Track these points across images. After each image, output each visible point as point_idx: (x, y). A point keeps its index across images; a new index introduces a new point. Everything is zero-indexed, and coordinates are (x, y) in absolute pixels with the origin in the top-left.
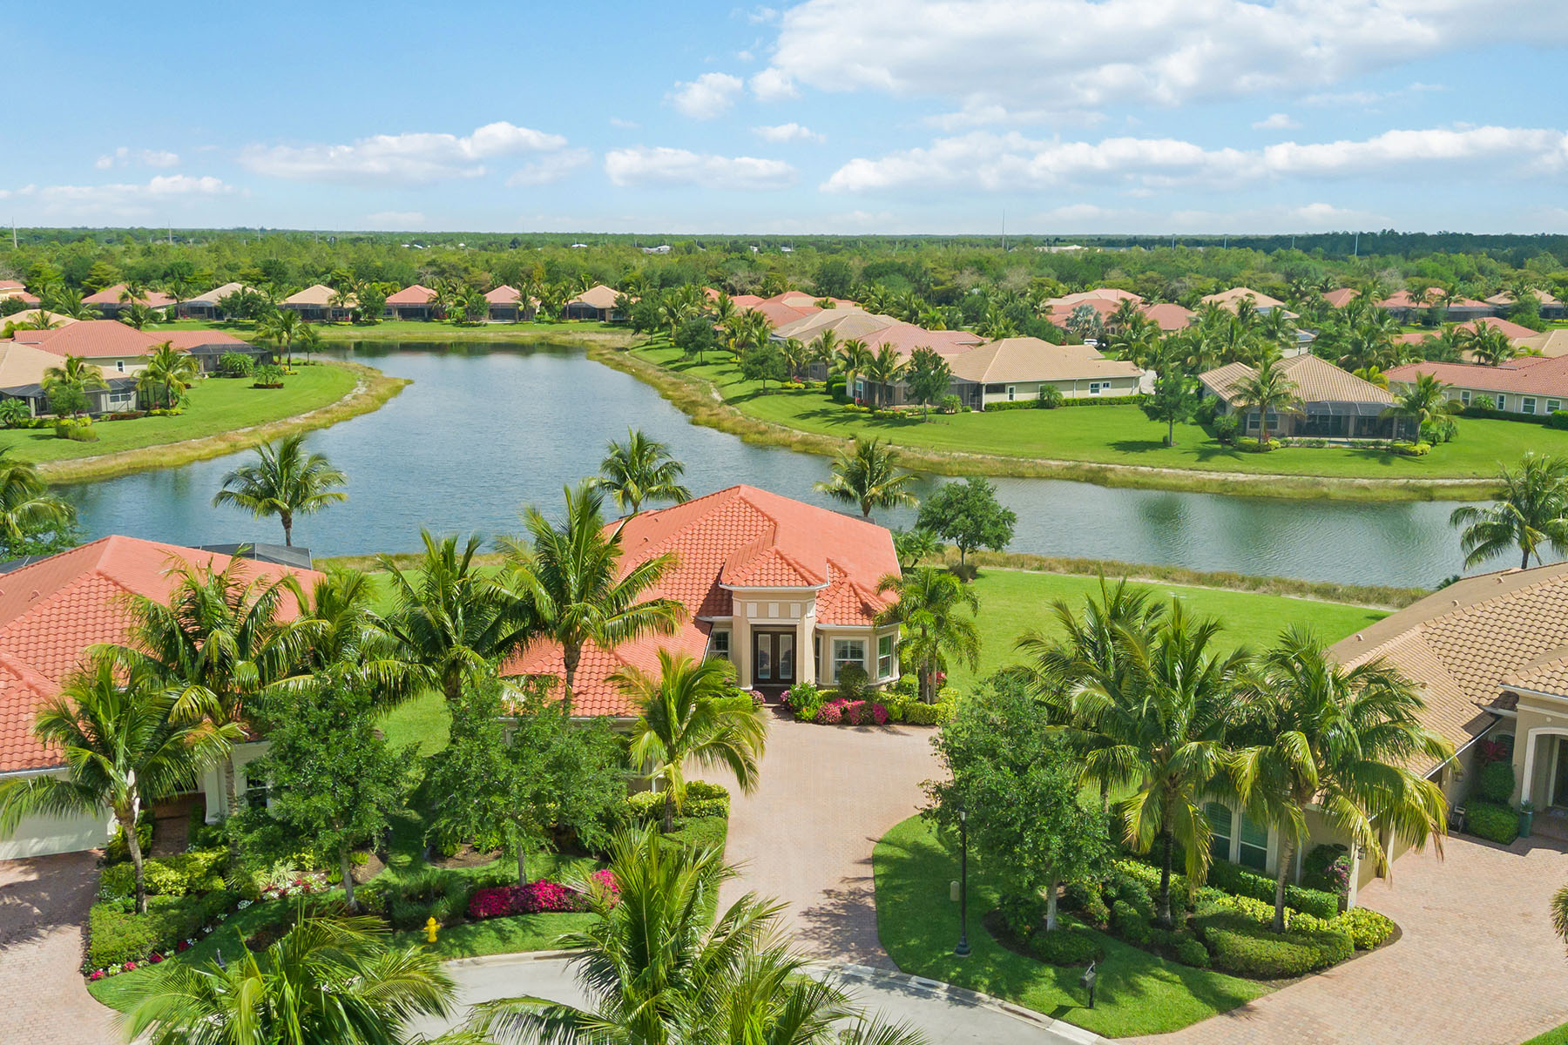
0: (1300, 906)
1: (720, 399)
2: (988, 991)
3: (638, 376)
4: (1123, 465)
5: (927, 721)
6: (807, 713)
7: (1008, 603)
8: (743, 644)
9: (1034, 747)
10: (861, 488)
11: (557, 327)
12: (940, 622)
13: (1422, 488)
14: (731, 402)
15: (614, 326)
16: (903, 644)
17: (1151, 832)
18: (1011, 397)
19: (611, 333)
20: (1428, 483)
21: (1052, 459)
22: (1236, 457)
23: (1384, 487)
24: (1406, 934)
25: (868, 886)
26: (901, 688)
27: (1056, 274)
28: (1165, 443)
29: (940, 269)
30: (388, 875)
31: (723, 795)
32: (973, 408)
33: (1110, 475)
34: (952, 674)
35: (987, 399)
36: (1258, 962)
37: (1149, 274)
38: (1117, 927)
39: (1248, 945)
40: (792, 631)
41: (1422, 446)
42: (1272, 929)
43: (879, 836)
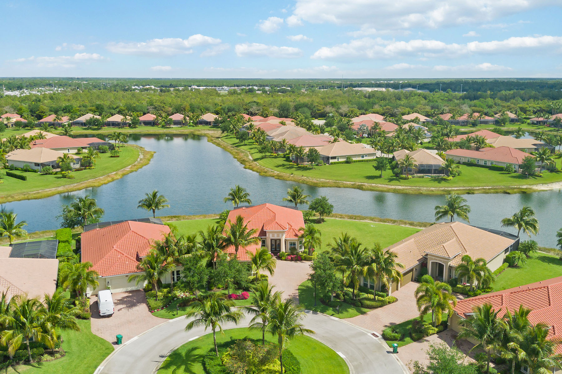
0: (379, 296)
1: (252, 159)
2: (320, 312)
3: (224, 149)
4: (367, 184)
5: (310, 260)
6: (283, 258)
7: (331, 229)
8: (269, 243)
9: (328, 267)
10: (295, 199)
11: (195, 128)
12: (313, 238)
13: (448, 191)
14: (256, 160)
15: (214, 127)
16: (304, 243)
17: (348, 281)
18: (338, 160)
19: (213, 130)
20: (450, 189)
21: (348, 181)
22: (399, 181)
23: (438, 190)
24: (399, 301)
25: (298, 294)
26: (304, 252)
27: (357, 107)
28: (380, 177)
29: (319, 105)
30: (201, 293)
31: (267, 277)
32: (327, 164)
33: (364, 187)
34: (316, 249)
35: (331, 161)
36: (369, 306)
37: (387, 107)
38: (345, 301)
39: (368, 303)
40: (280, 240)
41: (451, 178)
42: (374, 300)
43: (300, 285)
